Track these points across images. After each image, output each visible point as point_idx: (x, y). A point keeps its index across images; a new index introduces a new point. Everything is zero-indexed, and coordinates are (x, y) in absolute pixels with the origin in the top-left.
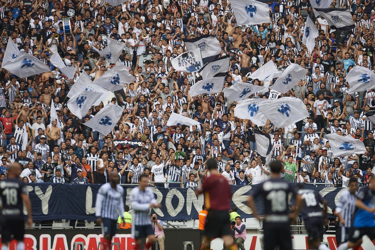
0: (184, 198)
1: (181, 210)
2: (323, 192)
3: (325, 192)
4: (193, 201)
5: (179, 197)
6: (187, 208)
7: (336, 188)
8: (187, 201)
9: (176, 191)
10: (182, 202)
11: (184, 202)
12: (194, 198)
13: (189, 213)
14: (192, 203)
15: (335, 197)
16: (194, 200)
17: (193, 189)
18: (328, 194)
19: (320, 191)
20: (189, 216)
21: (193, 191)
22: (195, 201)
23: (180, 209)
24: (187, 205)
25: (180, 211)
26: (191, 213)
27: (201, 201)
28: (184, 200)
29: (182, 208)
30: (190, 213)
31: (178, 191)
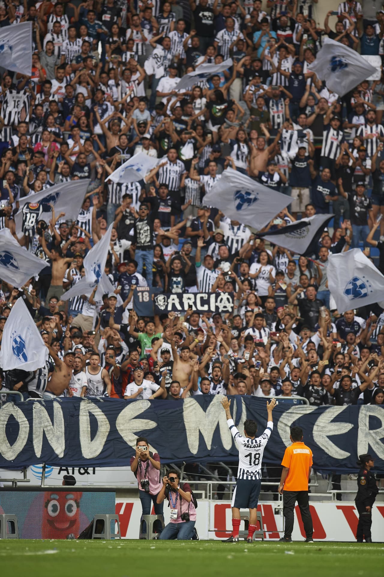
0: (27, 422)
1: (23, 447)
2: (289, 414)
3: (293, 415)
4: (45, 429)
5: (19, 420)
6: (34, 442)
7: (315, 408)
8: (34, 428)
9: (14, 408)
10: (24, 429)
11: (28, 429)
12: (47, 424)
13: (38, 454)
14: (44, 431)
15: (314, 424)
16: (46, 427)
17: (43, 405)
18: (299, 419)
19: (284, 412)
20: (39, 459)
21: (43, 408)
22: (49, 428)
23: (21, 443)
24: (34, 436)
25: (21, 449)
26: (42, 452)
27: (60, 429)
28: (28, 425)
29: (25, 443)
30: (40, 453)
31: (17, 408)
